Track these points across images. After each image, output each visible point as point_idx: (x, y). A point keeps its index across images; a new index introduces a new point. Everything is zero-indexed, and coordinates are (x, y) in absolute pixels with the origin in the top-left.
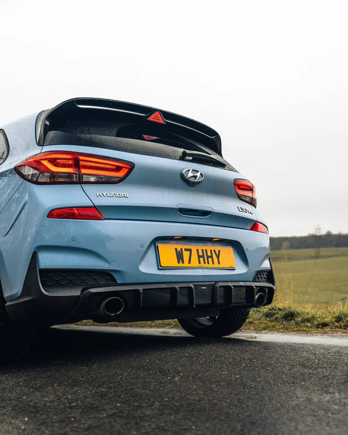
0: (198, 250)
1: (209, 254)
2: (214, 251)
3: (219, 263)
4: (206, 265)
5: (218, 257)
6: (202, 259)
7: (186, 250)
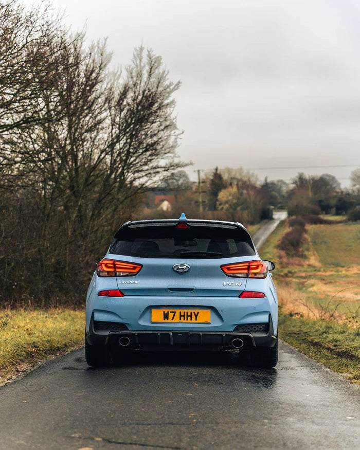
0: (180, 312)
1: (189, 314)
2: (194, 313)
3: (196, 320)
4: (184, 321)
5: (196, 316)
6: (182, 318)
7: (171, 312)
